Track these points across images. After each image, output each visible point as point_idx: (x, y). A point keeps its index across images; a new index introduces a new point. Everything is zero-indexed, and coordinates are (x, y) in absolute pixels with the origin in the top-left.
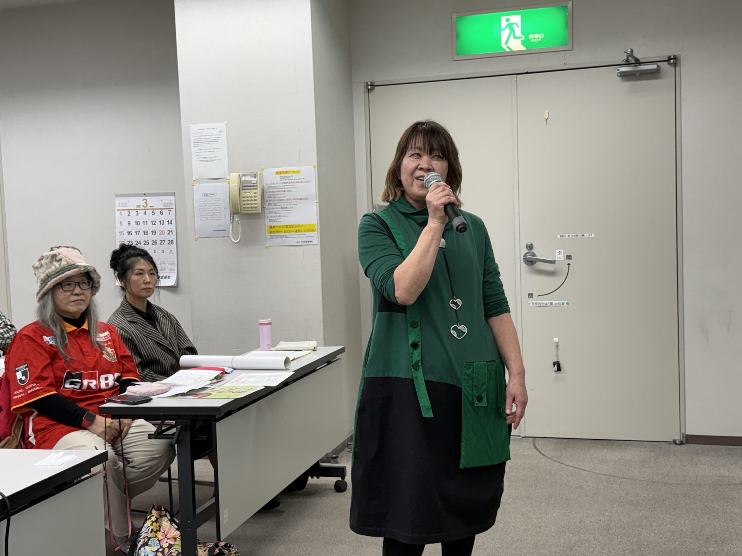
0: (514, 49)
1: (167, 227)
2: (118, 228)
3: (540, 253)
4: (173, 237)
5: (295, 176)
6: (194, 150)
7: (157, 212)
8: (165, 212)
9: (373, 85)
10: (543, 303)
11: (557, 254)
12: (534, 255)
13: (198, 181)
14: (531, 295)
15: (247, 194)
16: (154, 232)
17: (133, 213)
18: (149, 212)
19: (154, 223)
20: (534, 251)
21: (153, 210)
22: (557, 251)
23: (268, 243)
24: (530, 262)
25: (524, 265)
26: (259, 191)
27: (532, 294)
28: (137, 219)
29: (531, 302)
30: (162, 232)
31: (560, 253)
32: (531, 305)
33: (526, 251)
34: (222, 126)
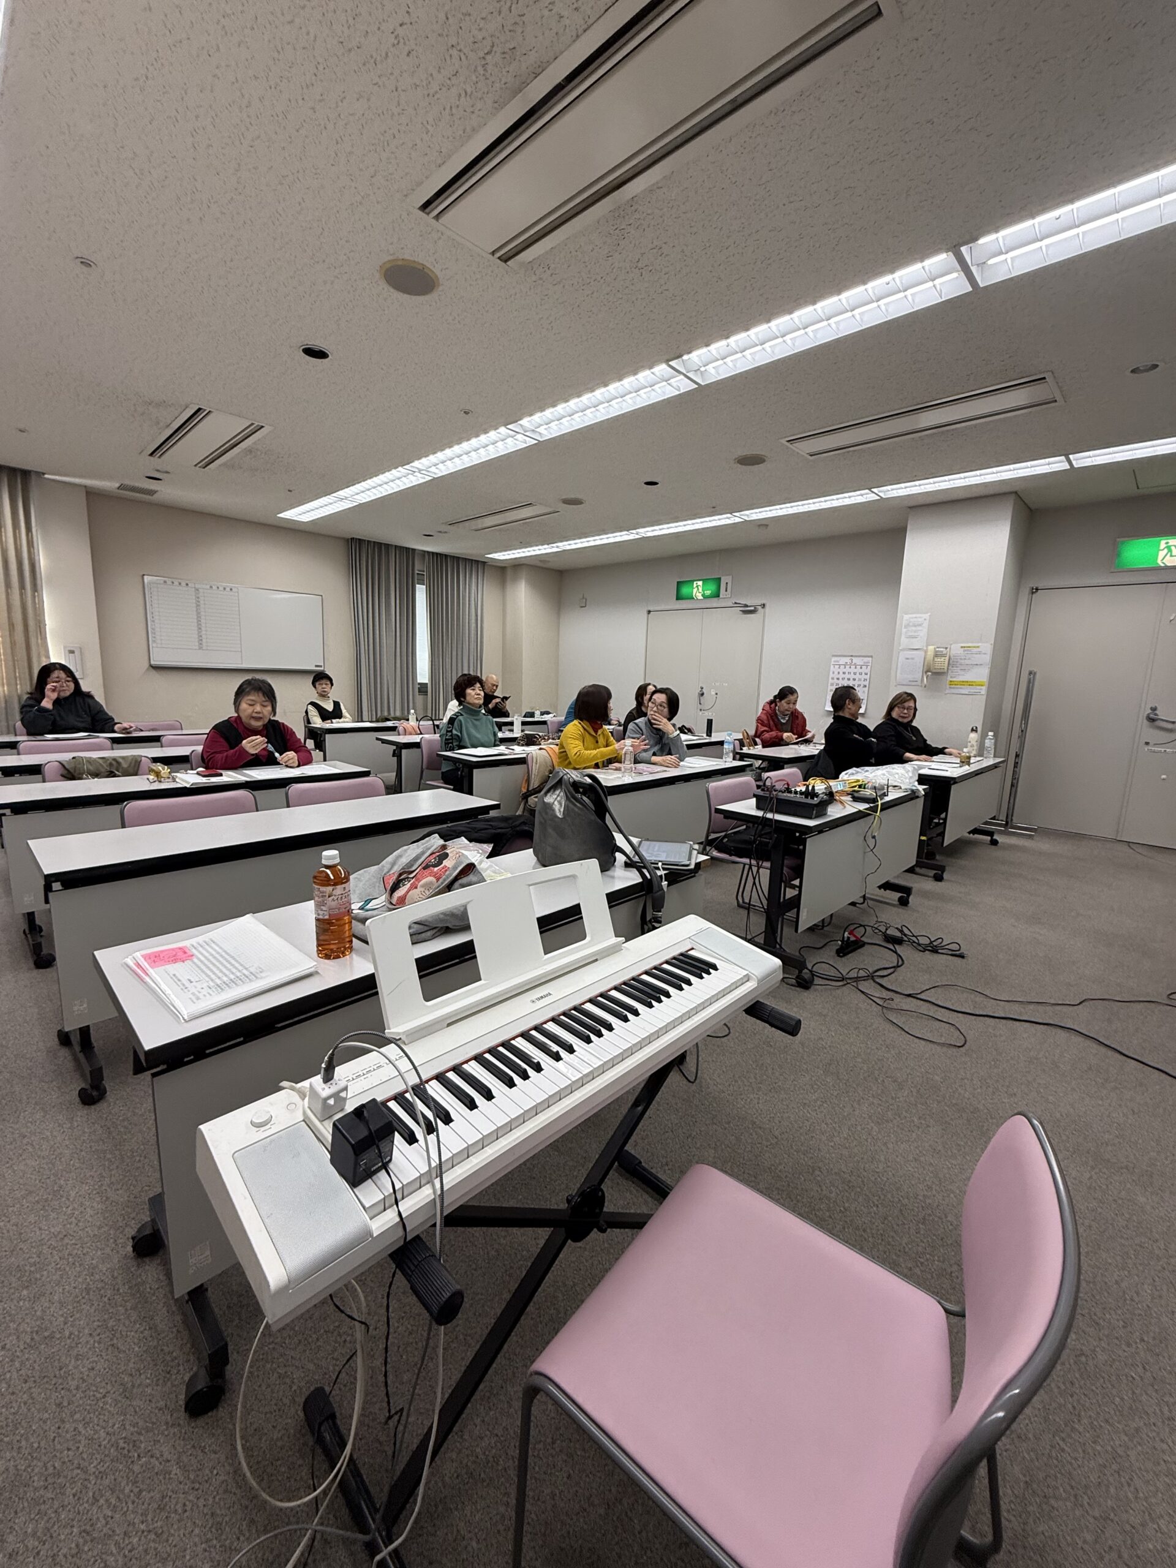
0: (1169, 564)
1: (864, 676)
2: (831, 675)
3: (1161, 714)
4: (867, 683)
5: (978, 649)
6: (904, 630)
7: (859, 667)
8: (864, 670)
9: (1037, 589)
10: (1157, 750)
12: (1156, 715)
13: (903, 650)
14: (1147, 743)
15: (938, 660)
16: (854, 680)
17: (842, 667)
18: (853, 667)
19: (855, 674)
20: (1157, 712)
21: (856, 665)
23: (947, 691)
24: (1151, 720)
25: (1145, 721)
26: (947, 658)
28: (844, 670)
29: (1146, 748)
30: (860, 680)
32: (1146, 750)
33: (1150, 711)
34: (927, 616)
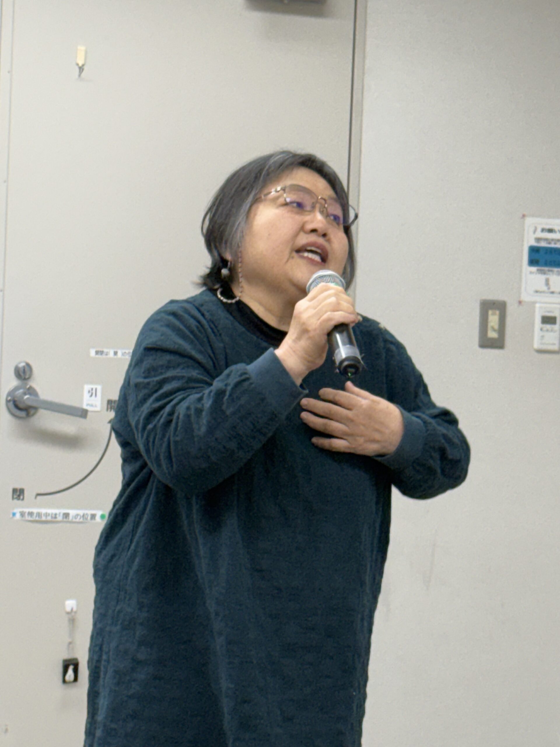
10: (46, 515)
11: (86, 395)
12: (31, 391)
14: (18, 493)
20: (35, 384)
22: (87, 387)
24: (23, 409)
25: (6, 416)
27: (22, 491)
29: (17, 511)
31: (92, 393)
32: (18, 516)
33: (14, 382)
